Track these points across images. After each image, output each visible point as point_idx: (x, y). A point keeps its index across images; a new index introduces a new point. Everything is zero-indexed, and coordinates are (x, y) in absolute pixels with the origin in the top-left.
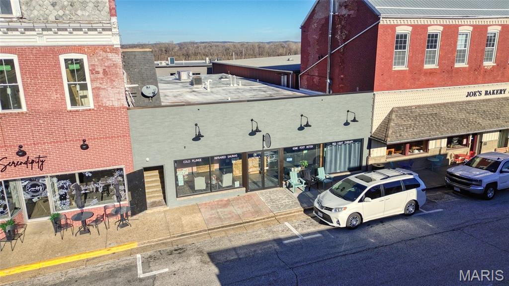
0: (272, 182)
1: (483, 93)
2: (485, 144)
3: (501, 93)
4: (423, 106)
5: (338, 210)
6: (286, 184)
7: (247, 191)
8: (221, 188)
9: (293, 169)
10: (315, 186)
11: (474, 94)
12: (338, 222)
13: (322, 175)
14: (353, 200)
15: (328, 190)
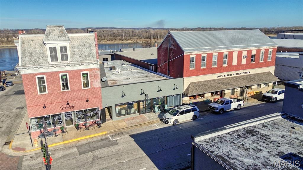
0: (149, 111)
1: (224, 76)
2: (226, 94)
3: (230, 75)
4: (202, 82)
5: (170, 119)
6: (153, 111)
7: (140, 114)
8: (130, 113)
9: (156, 106)
10: (164, 111)
11: (220, 76)
12: (171, 123)
13: (166, 107)
14: (175, 115)
15: (168, 113)
